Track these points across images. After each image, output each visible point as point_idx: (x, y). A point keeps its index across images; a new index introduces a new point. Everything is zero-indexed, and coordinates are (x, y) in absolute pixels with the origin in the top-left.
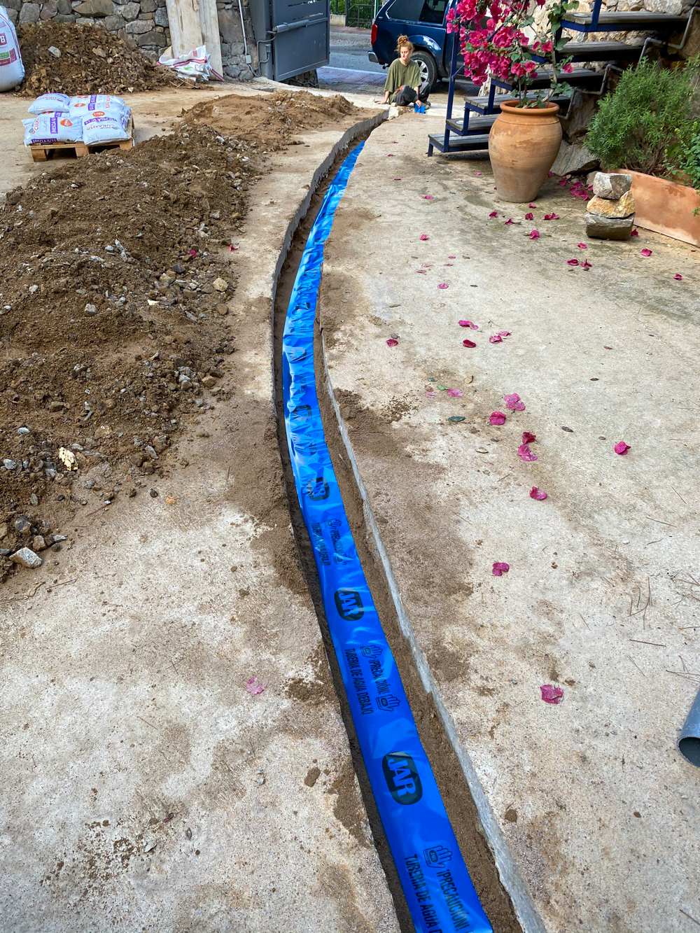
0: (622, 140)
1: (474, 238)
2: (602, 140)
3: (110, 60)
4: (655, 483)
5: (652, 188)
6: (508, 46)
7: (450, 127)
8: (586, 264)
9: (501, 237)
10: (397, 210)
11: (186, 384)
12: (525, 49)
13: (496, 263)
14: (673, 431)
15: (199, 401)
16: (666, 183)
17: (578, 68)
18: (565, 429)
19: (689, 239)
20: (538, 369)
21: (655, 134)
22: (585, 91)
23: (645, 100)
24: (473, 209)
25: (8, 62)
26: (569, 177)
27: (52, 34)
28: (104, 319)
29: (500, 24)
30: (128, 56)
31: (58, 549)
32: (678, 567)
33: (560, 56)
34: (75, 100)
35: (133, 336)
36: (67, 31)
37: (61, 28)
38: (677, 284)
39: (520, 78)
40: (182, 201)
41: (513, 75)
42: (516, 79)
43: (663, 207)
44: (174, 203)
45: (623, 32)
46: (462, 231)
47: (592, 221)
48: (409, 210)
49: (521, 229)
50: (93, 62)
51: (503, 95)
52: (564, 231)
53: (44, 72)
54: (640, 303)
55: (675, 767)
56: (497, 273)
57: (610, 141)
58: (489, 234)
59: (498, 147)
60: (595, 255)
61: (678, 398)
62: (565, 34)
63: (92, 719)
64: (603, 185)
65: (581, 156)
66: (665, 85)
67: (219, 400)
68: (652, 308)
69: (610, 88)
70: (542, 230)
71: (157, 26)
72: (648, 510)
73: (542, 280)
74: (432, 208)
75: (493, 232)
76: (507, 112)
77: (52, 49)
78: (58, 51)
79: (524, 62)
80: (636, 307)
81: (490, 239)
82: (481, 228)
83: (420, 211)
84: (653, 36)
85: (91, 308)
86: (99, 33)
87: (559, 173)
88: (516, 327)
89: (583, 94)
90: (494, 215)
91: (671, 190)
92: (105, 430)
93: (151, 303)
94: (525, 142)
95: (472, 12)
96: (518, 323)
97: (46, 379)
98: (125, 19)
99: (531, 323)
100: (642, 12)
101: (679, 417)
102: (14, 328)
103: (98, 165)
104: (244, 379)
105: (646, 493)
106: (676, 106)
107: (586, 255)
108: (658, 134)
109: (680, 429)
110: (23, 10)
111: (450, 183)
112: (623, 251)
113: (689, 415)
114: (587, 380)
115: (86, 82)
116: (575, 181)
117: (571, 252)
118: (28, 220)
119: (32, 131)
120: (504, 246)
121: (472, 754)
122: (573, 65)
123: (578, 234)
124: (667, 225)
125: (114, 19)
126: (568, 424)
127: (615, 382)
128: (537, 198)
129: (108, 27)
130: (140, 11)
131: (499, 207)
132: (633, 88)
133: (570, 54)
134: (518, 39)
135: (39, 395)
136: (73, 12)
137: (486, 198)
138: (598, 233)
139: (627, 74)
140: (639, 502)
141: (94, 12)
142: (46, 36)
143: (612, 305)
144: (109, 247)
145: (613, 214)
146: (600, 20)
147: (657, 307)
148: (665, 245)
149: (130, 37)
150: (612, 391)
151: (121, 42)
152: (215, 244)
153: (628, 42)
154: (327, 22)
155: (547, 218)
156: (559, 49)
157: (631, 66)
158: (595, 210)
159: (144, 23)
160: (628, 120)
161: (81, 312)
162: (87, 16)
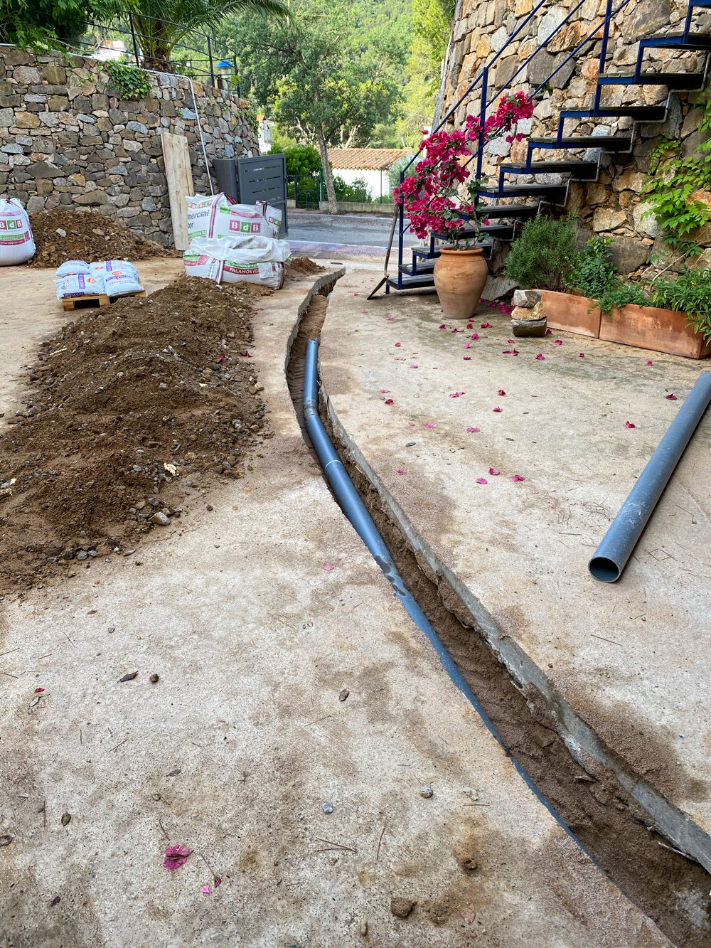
0: (531, 268)
1: (430, 341)
2: (516, 268)
3: (108, 238)
4: (570, 462)
5: (557, 300)
6: (441, 210)
7: (402, 270)
8: (515, 352)
9: (451, 340)
10: (370, 327)
11: (241, 429)
12: (453, 211)
13: (449, 355)
14: (581, 436)
15: (251, 439)
16: (566, 295)
17: (494, 223)
18: (508, 439)
19: (588, 333)
20: (486, 410)
21: (554, 263)
22: (501, 240)
23: (544, 240)
24: (426, 324)
25: (23, 241)
26: (497, 301)
27: (59, 218)
28: (174, 393)
29: (433, 196)
30: (122, 234)
31: (179, 516)
32: (588, 500)
33: (480, 215)
34: (94, 265)
35: (195, 404)
36: (71, 217)
37: (65, 215)
38: (582, 359)
39: (453, 231)
40: (205, 325)
41: (447, 229)
42: (449, 231)
43: (567, 312)
44: (200, 326)
45: (523, 198)
46: (420, 338)
47: (515, 324)
48: (378, 328)
49: (465, 335)
50: (93, 239)
51: (441, 244)
52: (496, 335)
53: (53, 249)
54: (556, 371)
55: (590, 583)
56: (450, 361)
57: (522, 269)
58: (441, 339)
59: (442, 279)
60: (520, 346)
61: (584, 419)
62: (480, 201)
63: (230, 587)
64: (521, 298)
65: (503, 286)
66: (556, 230)
67: (265, 438)
68: (564, 374)
69: (518, 235)
70: (480, 334)
71: (143, 211)
72: (567, 475)
73: (483, 363)
74: (395, 325)
75: (443, 337)
76: (445, 254)
77: (59, 231)
78: (64, 232)
79: (454, 220)
80: (552, 374)
81: (442, 342)
82: (434, 336)
83: (386, 328)
84: (545, 200)
85: (163, 385)
86: (97, 217)
87: (490, 299)
88: (468, 389)
89: (500, 242)
90: (443, 327)
91: (571, 300)
92: (192, 455)
93: (202, 385)
94: (461, 274)
95: (412, 189)
96: (469, 387)
97: (143, 427)
98: (117, 207)
99: (478, 387)
100: (535, 184)
101: (586, 428)
102: (106, 402)
103: (133, 304)
104: (281, 427)
105: (565, 467)
106: (566, 243)
107: (515, 346)
108: (556, 263)
109: (586, 434)
110: (30, 201)
111: (406, 310)
112: (541, 343)
113: (591, 427)
114: (521, 413)
115: (88, 255)
116: (502, 303)
117: (503, 345)
118: (93, 339)
119: (64, 288)
120: (453, 345)
121: (467, 585)
122: (490, 220)
123: (508, 335)
124: (572, 325)
125: (107, 207)
126: (511, 437)
127: (540, 413)
128: (474, 315)
129: (103, 213)
130: (130, 200)
131: (444, 322)
132: (534, 233)
133: (487, 213)
134: (448, 205)
135: (139, 437)
136: (73, 202)
137: (436, 317)
138: (523, 333)
139: (527, 224)
140: (561, 472)
141: (90, 202)
142: (53, 221)
143: (535, 374)
144: (165, 350)
145: (530, 317)
146: (505, 190)
147: (568, 372)
148: (572, 338)
149: (121, 220)
150: (539, 418)
151: (115, 223)
152: (235, 353)
153: (528, 205)
154: (285, 204)
155: (483, 327)
156: (478, 210)
157: (530, 219)
158: (518, 316)
159: (133, 209)
160: (533, 254)
161: (157, 389)
162: (85, 205)
